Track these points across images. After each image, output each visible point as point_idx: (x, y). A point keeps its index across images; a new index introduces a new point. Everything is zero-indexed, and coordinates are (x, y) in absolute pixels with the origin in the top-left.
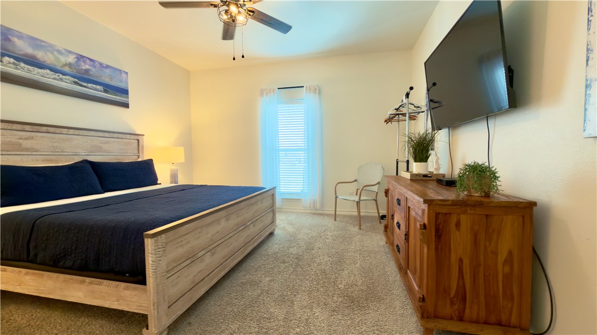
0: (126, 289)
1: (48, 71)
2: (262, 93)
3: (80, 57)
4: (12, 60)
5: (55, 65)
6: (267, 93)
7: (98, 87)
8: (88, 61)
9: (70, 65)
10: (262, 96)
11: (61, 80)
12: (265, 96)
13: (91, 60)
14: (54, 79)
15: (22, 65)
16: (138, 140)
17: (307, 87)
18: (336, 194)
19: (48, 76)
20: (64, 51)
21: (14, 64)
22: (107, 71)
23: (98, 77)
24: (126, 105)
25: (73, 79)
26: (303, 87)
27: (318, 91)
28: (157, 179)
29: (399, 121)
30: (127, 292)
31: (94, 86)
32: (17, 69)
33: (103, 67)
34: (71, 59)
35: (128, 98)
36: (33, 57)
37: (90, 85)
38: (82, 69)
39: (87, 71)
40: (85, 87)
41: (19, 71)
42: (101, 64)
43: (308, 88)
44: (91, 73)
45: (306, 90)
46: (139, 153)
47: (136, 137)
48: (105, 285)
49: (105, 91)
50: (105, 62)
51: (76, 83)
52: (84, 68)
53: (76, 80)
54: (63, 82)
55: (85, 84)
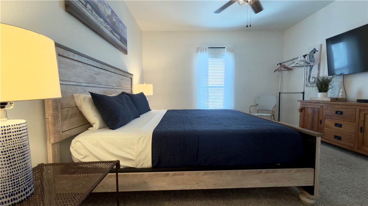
1: (102, 20)
2: (198, 49)
3: (112, 12)
4: (90, 8)
5: (105, 16)
6: (201, 50)
7: (119, 37)
9: (109, 16)
10: (198, 52)
11: (106, 28)
12: (200, 52)
13: (116, 15)
14: (105, 27)
15: (94, 12)
16: (131, 78)
17: (227, 48)
19: (103, 24)
20: (107, 5)
21: (91, 11)
22: (121, 25)
23: (118, 28)
24: (125, 52)
26: (225, 48)
29: (281, 71)
32: (92, 15)
33: (119, 21)
34: (109, 12)
35: (127, 46)
36: (97, 7)
37: (116, 34)
39: (115, 22)
40: (114, 35)
41: (93, 17)
42: (119, 19)
44: (116, 25)
45: (227, 50)
46: (131, 88)
47: (130, 76)
49: (121, 40)
51: (112, 32)
52: (114, 20)
53: (111, 29)
54: (107, 29)
55: (114, 33)
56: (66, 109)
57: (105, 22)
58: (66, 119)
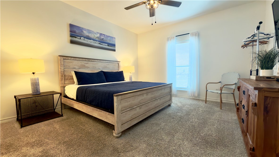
0: (109, 115)
1: (92, 40)
2: (168, 39)
3: (101, 34)
4: (83, 38)
5: (94, 38)
6: (170, 39)
8: (103, 35)
9: (98, 37)
10: (168, 41)
12: (169, 41)
13: (104, 35)
15: (86, 39)
16: (118, 64)
18: (206, 89)
19: (92, 42)
20: (96, 33)
21: (84, 39)
22: (109, 38)
23: (106, 40)
24: (114, 50)
25: (99, 42)
26: (189, 33)
27: (198, 34)
28: (124, 79)
29: (253, 46)
30: (109, 116)
31: (105, 44)
32: (84, 41)
33: (108, 37)
34: (98, 35)
35: (115, 47)
36: (88, 36)
37: (103, 44)
38: (101, 39)
39: (103, 39)
40: (102, 45)
42: (107, 36)
43: (192, 34)
44: (104, 39)
46: (118, 68)
47: (118, 63)
48: (103, 112)
49: (108, 46)
50: (108, 35)
51: (100, 44)
52: (102, 38)
53: (100, 43)
54: (96, 43)
55: (102, 44)
56: (67, 77)
57: (94, 41)
58: (67, 79)
